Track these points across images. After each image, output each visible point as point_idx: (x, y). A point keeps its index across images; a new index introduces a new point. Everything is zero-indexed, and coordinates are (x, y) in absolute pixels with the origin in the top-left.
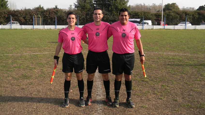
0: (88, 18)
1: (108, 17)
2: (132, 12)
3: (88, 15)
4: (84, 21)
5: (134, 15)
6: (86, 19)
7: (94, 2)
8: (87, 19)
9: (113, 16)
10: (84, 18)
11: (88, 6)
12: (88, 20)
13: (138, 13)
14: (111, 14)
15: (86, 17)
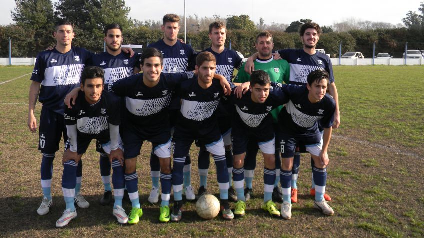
0: (41, 43)
1: (85, 42)
2: (134, 32)
3: (42, 36)
4: (30, 48)
5: (138, 38)
6: (35, 45)
7: (58, 11)
8: (38, 46)
9: (95, 38)
10: (30, 44)
11: (42, 18)
12: (40, 47)
13: (145, 33)
14: (91, 34)
15: (36, 40)
